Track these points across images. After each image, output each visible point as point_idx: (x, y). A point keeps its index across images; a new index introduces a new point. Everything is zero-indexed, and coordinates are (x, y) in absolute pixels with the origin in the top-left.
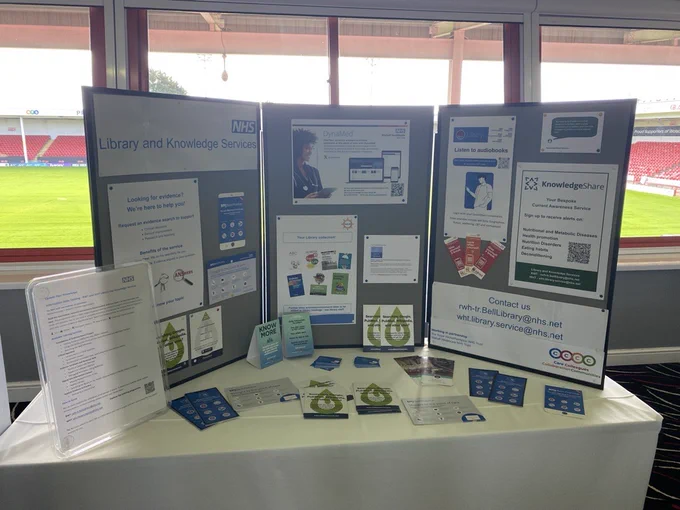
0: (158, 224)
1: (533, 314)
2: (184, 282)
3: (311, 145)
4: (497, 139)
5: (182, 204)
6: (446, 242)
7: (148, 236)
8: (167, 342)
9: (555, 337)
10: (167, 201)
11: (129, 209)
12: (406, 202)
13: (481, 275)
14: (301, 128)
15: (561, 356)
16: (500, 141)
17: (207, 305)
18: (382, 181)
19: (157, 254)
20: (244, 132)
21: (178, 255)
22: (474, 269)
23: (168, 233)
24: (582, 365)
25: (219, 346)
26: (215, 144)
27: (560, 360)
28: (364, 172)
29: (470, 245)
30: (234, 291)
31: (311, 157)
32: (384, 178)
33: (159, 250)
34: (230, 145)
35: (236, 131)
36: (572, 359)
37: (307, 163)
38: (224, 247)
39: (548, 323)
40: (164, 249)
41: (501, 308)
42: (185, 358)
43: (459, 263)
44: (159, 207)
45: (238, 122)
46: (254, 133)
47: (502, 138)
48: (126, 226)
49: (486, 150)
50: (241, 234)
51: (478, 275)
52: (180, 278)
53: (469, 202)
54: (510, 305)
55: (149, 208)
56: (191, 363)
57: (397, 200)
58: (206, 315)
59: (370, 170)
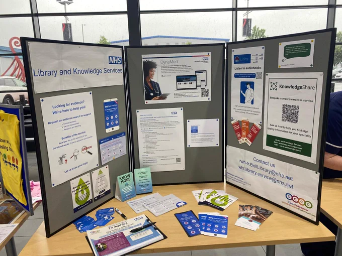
0: (71, 120)
1: (276, 170)
2: (87, 153)
3: (154, 69)
4: (255, 61)
5: (84, 107)
6: (232, 122)
7: (66, 128)
8: (80, 190)
9: (289, 186)
10: (75, 106)
11: (54, 113)
12: (210, 100)
13: (249, 143)
14: (147, 59)
15: (292, 199)
16: (257, 62)
17: (101, 165)
18: (196, 88)
19: (72, 138)
20: (115, 63)
21: (84, 138)
22: (246, 140)
23: (77, 125)
24: (304, 207)
25: (108, 188)
26: (100, 71)
27: (292, 201)
28: (185, 84)
29: (244, 125)
30: (115, 156)
31: (154, 76)
32: (197, 86)
33: (73, 136)
34: (109, 71)
35: (111, 63)
36: (298, 202)
37: (152, 80)
38: (108, 130)
39: (285, 176)
40: (75, 135)
41: (260, 164)
42: (90, 198)
43: (239, 135)
44: (71, 110)
45: (112, 57)
46: (121, 63)
47: (258, 60)
48: (53, 123)
49: (250, 68)
50: (117, 122)
51: (248, 143)
52: (85, 151)
53: (243, 100)
54: (264, 163)
55: (65, 111)
56: (94, 200)
57: (206, 99)
58: (100, 171)
59: (189, 82)
